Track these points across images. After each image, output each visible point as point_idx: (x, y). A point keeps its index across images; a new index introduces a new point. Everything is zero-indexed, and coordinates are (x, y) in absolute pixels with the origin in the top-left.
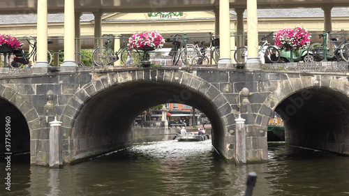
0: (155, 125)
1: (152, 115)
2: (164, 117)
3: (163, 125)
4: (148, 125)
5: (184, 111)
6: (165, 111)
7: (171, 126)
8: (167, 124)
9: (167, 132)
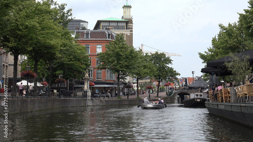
0: (75, 96)
1: (75, 86)
2: (86, 87)
3: (85, 95)
4: (69, 95)
5: (107, 82)
6: (88, 80)
7: (94, 97)
8: (89, 94)
9: (90, 103)
